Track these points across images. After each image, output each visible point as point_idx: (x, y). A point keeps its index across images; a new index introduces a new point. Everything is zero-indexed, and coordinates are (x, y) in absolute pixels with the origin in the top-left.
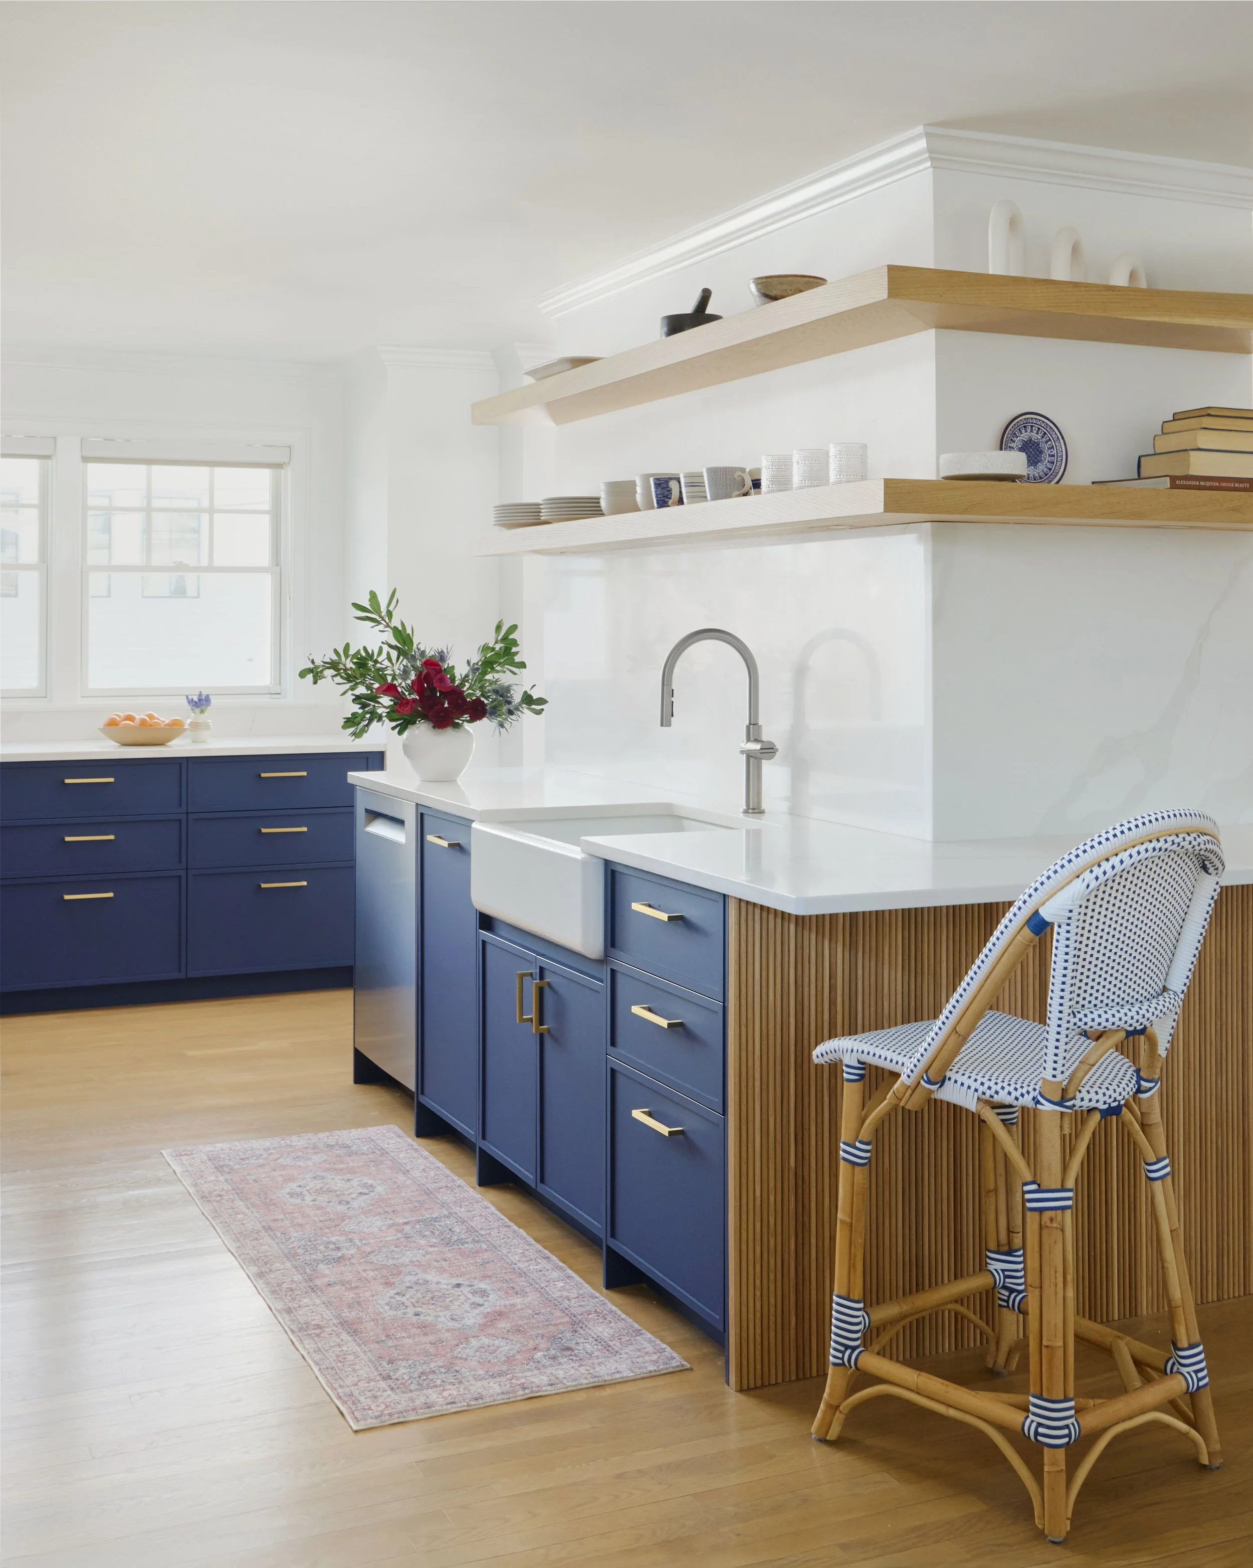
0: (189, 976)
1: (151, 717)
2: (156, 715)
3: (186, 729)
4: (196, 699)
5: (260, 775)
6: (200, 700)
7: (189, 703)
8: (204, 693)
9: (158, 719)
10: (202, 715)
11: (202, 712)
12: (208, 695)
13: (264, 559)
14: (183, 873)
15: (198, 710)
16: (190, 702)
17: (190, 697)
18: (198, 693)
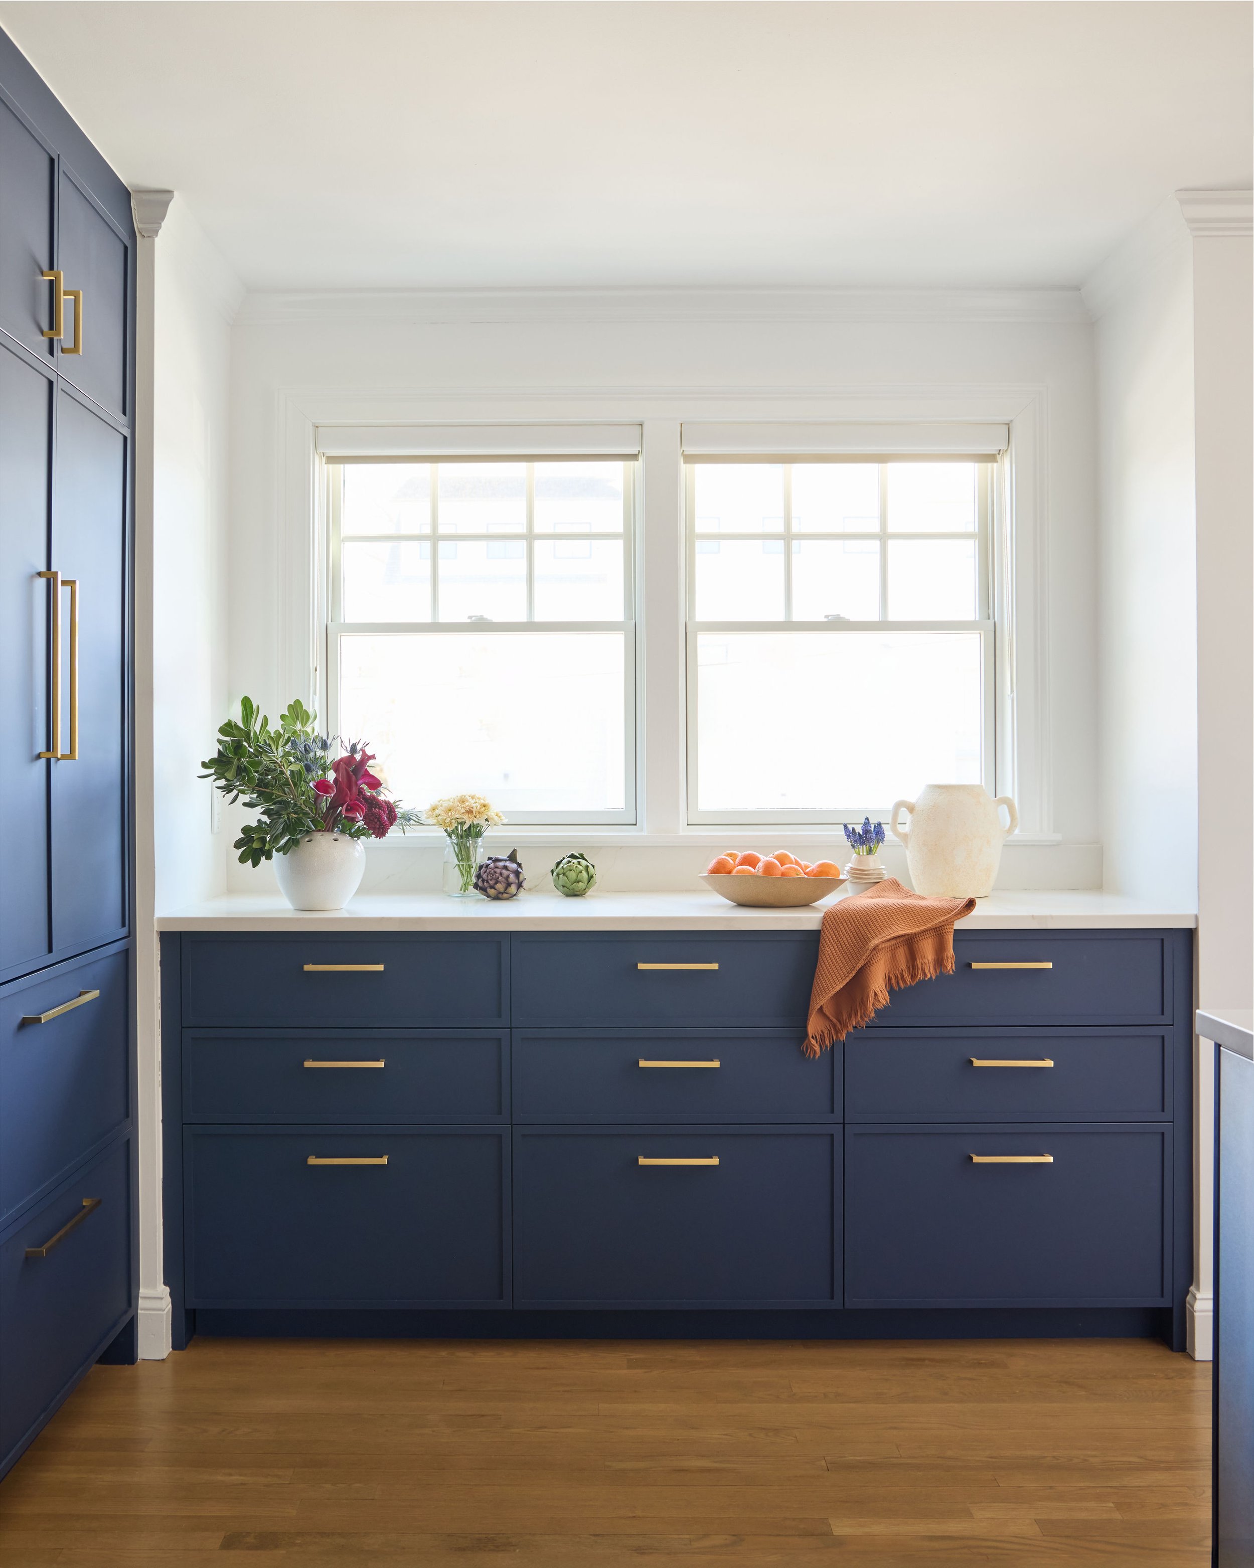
0: (848, 1305)
1: (782, 859)
2: (792, 857)
3: (844, 881)
4: (859, 829)
5: (970, 965)
6: (866, 832)
7: (849, 837)
8: (873, 821)
9: (797, 863)
10: (870, 857)
11: (870, 851)
12: (879, 824)
13: (969, 610)
14: (837, 1130)
15: (863, 849)
16: (850, 834)
17: (850, 827)
18: (863, 821)
